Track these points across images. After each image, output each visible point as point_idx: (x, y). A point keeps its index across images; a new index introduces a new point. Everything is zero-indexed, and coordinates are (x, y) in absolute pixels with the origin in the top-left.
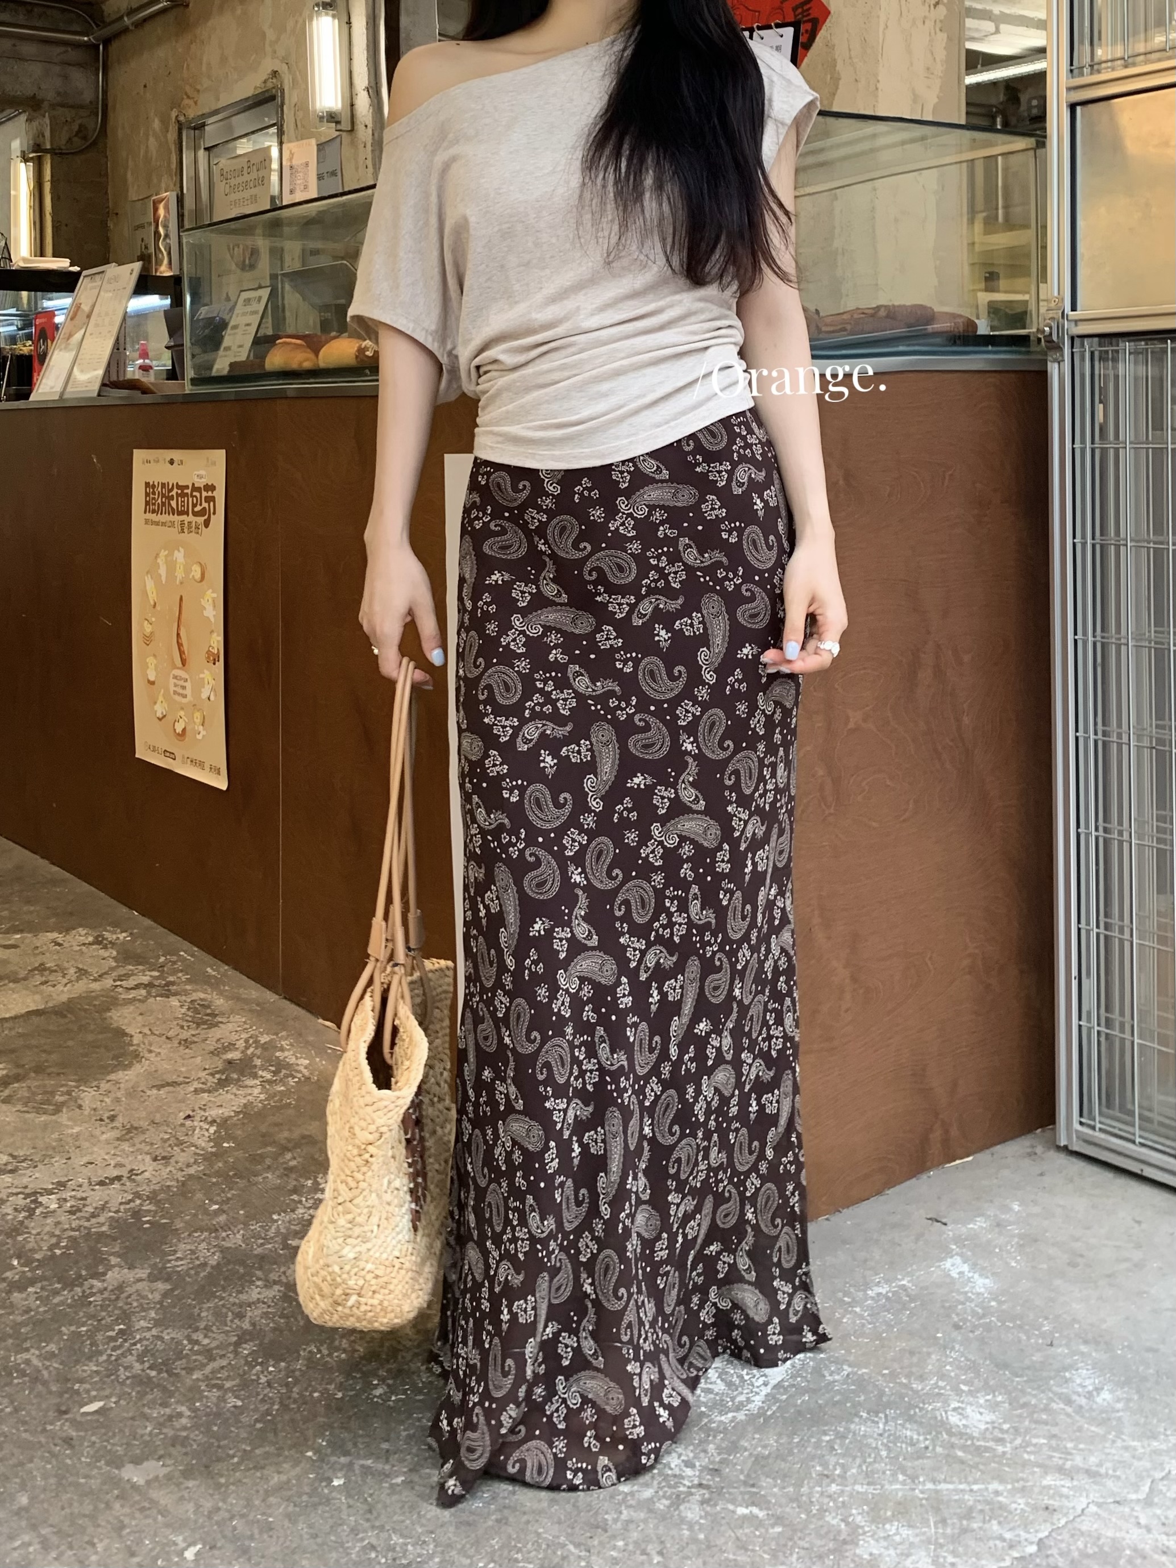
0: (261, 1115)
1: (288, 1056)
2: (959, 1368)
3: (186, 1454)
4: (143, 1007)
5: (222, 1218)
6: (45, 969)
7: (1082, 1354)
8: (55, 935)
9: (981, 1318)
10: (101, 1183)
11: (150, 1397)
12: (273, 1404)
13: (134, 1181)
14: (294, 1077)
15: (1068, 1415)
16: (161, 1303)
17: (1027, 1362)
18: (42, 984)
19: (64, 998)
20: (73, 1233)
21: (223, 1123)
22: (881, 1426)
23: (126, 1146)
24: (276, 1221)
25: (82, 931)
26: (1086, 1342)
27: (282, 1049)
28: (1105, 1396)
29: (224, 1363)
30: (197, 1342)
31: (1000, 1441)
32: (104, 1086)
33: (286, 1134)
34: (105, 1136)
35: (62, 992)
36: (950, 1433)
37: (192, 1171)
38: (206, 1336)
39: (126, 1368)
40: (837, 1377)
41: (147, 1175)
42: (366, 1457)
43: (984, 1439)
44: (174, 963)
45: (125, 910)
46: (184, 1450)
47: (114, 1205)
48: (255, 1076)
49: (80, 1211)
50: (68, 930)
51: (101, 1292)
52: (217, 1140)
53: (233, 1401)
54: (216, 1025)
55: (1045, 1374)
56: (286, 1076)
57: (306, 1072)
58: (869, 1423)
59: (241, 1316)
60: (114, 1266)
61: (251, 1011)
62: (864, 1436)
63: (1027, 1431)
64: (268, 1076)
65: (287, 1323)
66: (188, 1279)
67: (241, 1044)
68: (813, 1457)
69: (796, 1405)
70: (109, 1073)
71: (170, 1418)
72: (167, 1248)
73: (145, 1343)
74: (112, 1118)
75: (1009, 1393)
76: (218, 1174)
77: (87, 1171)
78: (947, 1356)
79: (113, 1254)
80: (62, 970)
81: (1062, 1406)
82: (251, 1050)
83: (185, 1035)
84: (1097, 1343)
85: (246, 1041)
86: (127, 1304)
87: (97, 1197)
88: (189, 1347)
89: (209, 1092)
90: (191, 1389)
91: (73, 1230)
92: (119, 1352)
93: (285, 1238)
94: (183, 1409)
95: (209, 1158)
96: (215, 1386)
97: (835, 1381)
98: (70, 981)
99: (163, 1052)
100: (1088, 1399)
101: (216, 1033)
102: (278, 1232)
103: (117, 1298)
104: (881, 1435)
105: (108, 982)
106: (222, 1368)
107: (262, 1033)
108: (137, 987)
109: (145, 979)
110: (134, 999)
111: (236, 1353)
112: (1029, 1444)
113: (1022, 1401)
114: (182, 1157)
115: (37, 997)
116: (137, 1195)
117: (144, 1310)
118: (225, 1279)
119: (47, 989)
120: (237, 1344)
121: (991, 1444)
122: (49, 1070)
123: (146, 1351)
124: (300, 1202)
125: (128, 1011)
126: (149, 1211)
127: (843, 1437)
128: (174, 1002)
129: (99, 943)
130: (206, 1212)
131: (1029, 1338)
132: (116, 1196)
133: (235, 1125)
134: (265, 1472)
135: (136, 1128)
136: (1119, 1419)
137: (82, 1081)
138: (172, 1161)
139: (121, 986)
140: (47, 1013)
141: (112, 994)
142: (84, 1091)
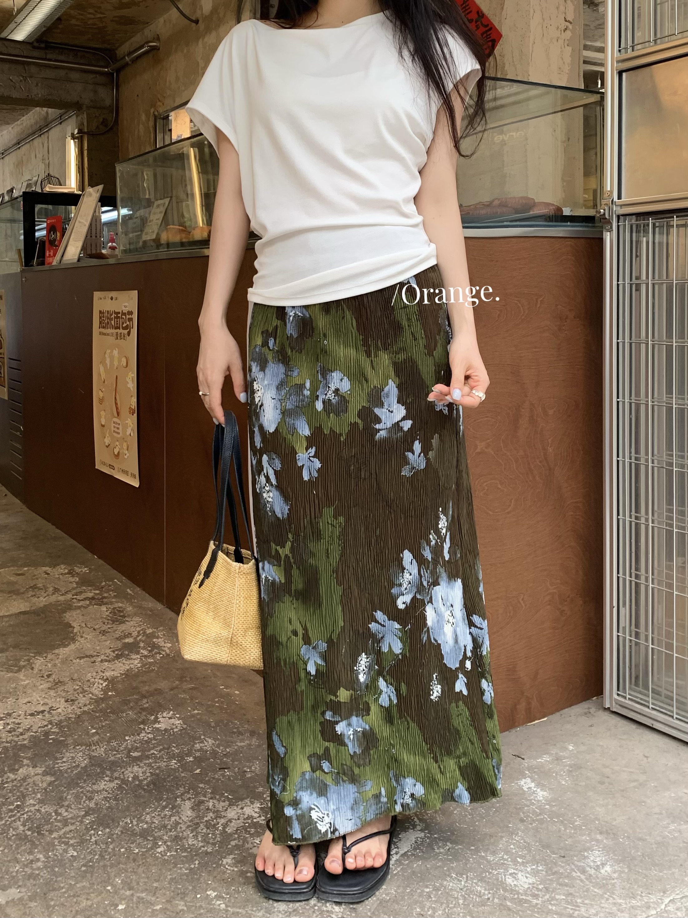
0: (137, 675)
1: (160, 642)
2: (519, 847)
3: (35, 885)
4: (85, 611)
5: (96, 738)
6: (36, 588)
7: (597, 841)
8: (47, 568)
9: (538, 816)
10: (32, 715)
11: (23, 848)
12: (95, 855)
13: (51, 713)
14: (160, 654)
15: (582, 881)
16: (45, 789)
17: (562, 845)
18: (32, 596)
19: (42, 605)
20: (7, 745)
21: (112, 681)
22: (463, 883)
23: (52, 693)
24: (127, 740)
25: (62, 566)
26: (601, 833)
27: (158, 637)
28: (608, 868)
29: (73, 828)
30: (60, 814)
31: (536, 896)
32: (50, 656)
33: (147, 688)
34: (42, 686)
35: (42, 601)
36: (505, 890)
37: (86, 709)
38: (66, 811)
39: (14, 830)
40: (442, 850)
41: (60, 710)
42: (142, 892)
43: (526, 894)
44: (110, 586)
45: (90, 555)
46: (34, 882)
47: (34, 729)
48: (138, 653)
49: (15, 731)
50: (54, 566)
51: (13, 781)
52: (105, 691)
53: (72, 852)
54: (124, 622)
55: (572, 853)
56: (156, 653)
57: (168, 651)
58: (456, 881)
59: (90, 799)
60: (24, 766)
61: (146, 614)
62: (451, 889)
63: (553, 891)
64: (145, 653)
65: (117, 804)
66: (66, 775)
67: (135, 634)
68: (416, 902)
69: (413, 868)
70: (55, 649)
71: (32, 861)
72: (58, 755)
73: (30, 814)
74: (49, 676)
75: (546, 865)
76: (101, 711)
77: (24, 707)
78: (512, 839)
79: (26, 758)
80: (45, 589)
81: (579, 874)
82: (140, 637)
83: (105, 627)
84: (607, 833)
85: (139, 632)
86: (25, 789)
87: (27, 722)
88: (55, 817)
89: (109, 661)
90: (48, 844)
91: (7, 742)
92: (13, 819)
93: (129, 751)
94: (41, 856)
95: (98, 701)
96: (63, 842)
97: (441, 853)
98: (48, 595)
99: (88, 637)
100: (596, 870)
101: (123, 627)
102: (126, 748)
103: (21, 785)
104: (461, 889)
105: (69, 596)
106: (71, 831)
107: (148, 628)
108: (85, 599)
109: (90, 595)
110: (82, 606)
111: (82, 822)
112: (553, 899)
113: (555, 870)
114: (82, 700)
115: (27, 604)
116: (50, 722)
117: (34, 793)
118: (87, 776)
119: (35, 600)
120: (84, 816)
121: (529, 898)
122: (21, 647)
123: (29, 819)
124: (144, 729)
125: (74, 613)
126: (55, 732)
127: (438, 890)
128: (104, 608)
129: (70, 573)
130: (88, 734)
131: (566, 829)
132: (37, 723)
133: (119, 681)
134: (79, 899)
135: (61, 682)
136: (613, 885)
137: (39, 653)
138: (76, 702)
139: (76, 599)
140: (31, 613)
141: (70, 603)
142: (38, 659)
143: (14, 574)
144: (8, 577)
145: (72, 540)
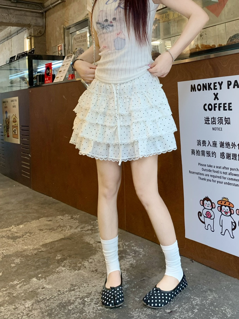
0: (137, 267)
1: (136, 248)
4: (92, 236)
6: (61, 226)
8: (60, 217)
14: (141, 255)
18: (62, 230)
19: (69, 234)
21: (128, 270)
25: (67, 215)
32: (90, 261)
35: (68, 232)
48: (130, 255)
50: (63, 215)
56: (138, 254)
64: (133, 255)
70: (89, 257)
74: (96, 271)
80: (66, 227)
82: (125, 247)
85: (122, 244)
98: (69, 230)
105: (79, 229)
107: (125, 242)
108: (88, 230)
109: (89, 228)
110: (88, 234)
115: (62, 235)
119: (64, 232)
122: (72, 256)
125: (88, 237)
129: (73, 218)
130: (136, 301)
133: (131, 271)
137: (83, 259)
139: (83, 230)
140: (66, 239)
141: (81, 233)
142: (85, 262)
143: (46, 221)
144: (45, 222)
145: (63, 203)
